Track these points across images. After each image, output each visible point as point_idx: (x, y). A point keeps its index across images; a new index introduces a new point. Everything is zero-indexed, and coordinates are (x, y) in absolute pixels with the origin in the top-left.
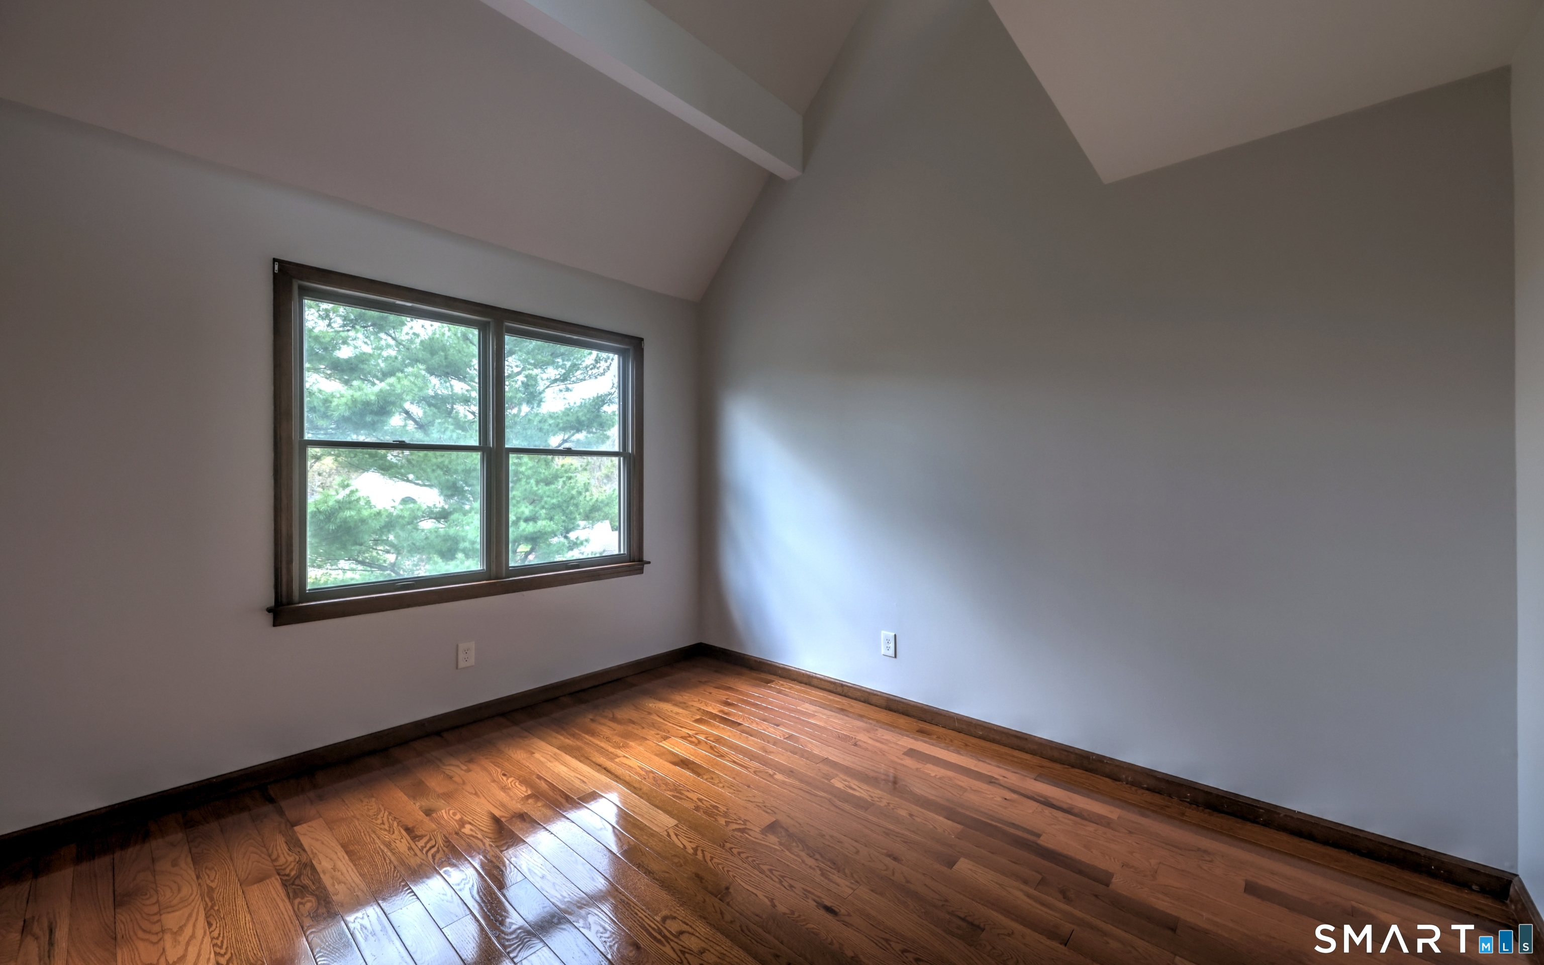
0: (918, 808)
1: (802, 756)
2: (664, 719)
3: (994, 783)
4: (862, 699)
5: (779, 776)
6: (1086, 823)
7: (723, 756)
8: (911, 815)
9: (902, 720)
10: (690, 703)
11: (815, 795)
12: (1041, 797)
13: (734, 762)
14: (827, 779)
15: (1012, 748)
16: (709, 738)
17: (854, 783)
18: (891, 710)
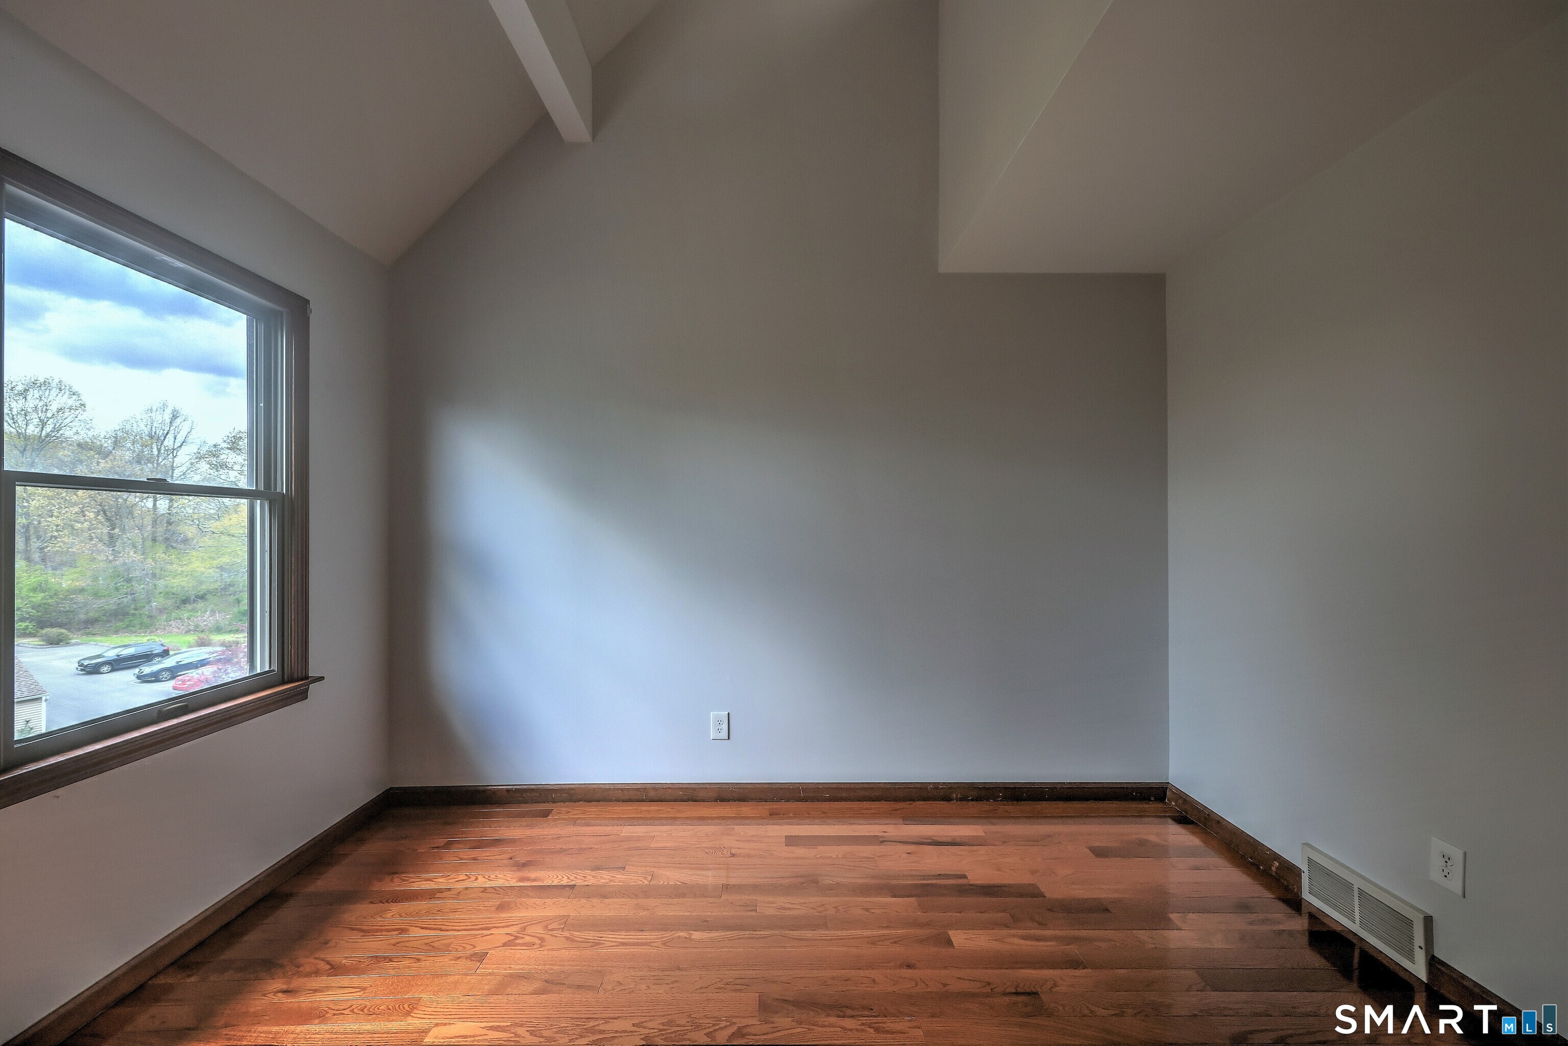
0: (862, 898)
1: (695, 896)
2: (441, 930)
3: (884, 841)
4: (685, 798)
5: (696, 935)
6: (975, 848)
7: (599, 944)
8: (867, 910)
9: (746, 809)
10: (460, 886)
11: (763, 938)
12: (927, 839)
13: (623, 944)
14: (752, 910)
15: (859, 801)
16: (549, 928)
17: (782, 901)
18: (723, 800)
